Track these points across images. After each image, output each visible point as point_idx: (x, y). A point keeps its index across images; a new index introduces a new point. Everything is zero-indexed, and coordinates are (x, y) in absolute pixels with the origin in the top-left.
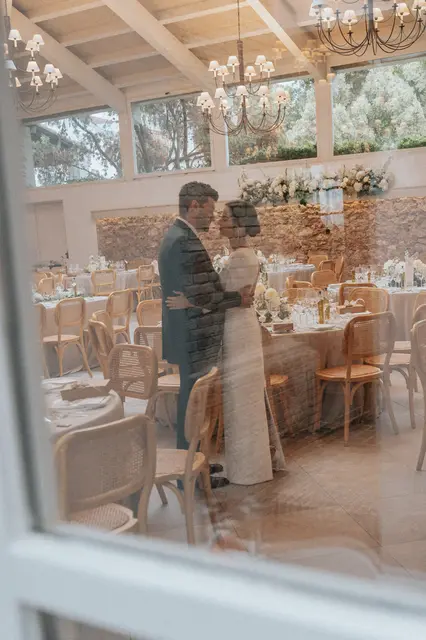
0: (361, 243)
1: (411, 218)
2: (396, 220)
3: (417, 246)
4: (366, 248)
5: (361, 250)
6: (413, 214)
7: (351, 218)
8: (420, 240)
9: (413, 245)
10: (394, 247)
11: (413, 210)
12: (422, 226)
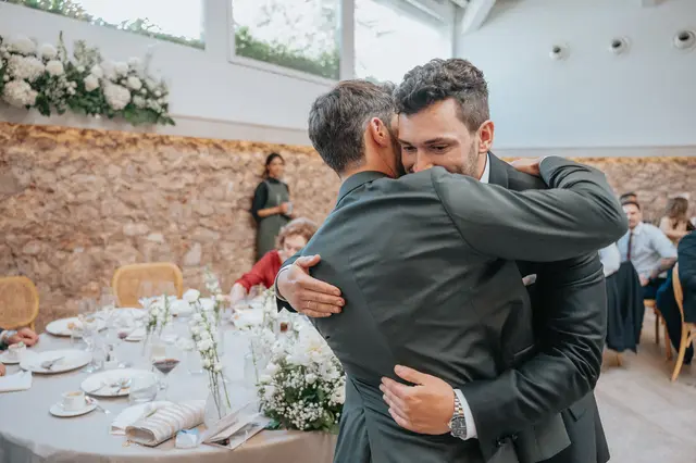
0: (89, 231)
1: (189, 177)
2: (163, 182)
3: (198, 232)
4: (100, 243)
5: (87, 246)
6: (194, 170)
7: (64, 170)
8: (203, 221)
9: (190, 230)
10: (157, 237)
11: (194, 163)
12: (207, 193)
